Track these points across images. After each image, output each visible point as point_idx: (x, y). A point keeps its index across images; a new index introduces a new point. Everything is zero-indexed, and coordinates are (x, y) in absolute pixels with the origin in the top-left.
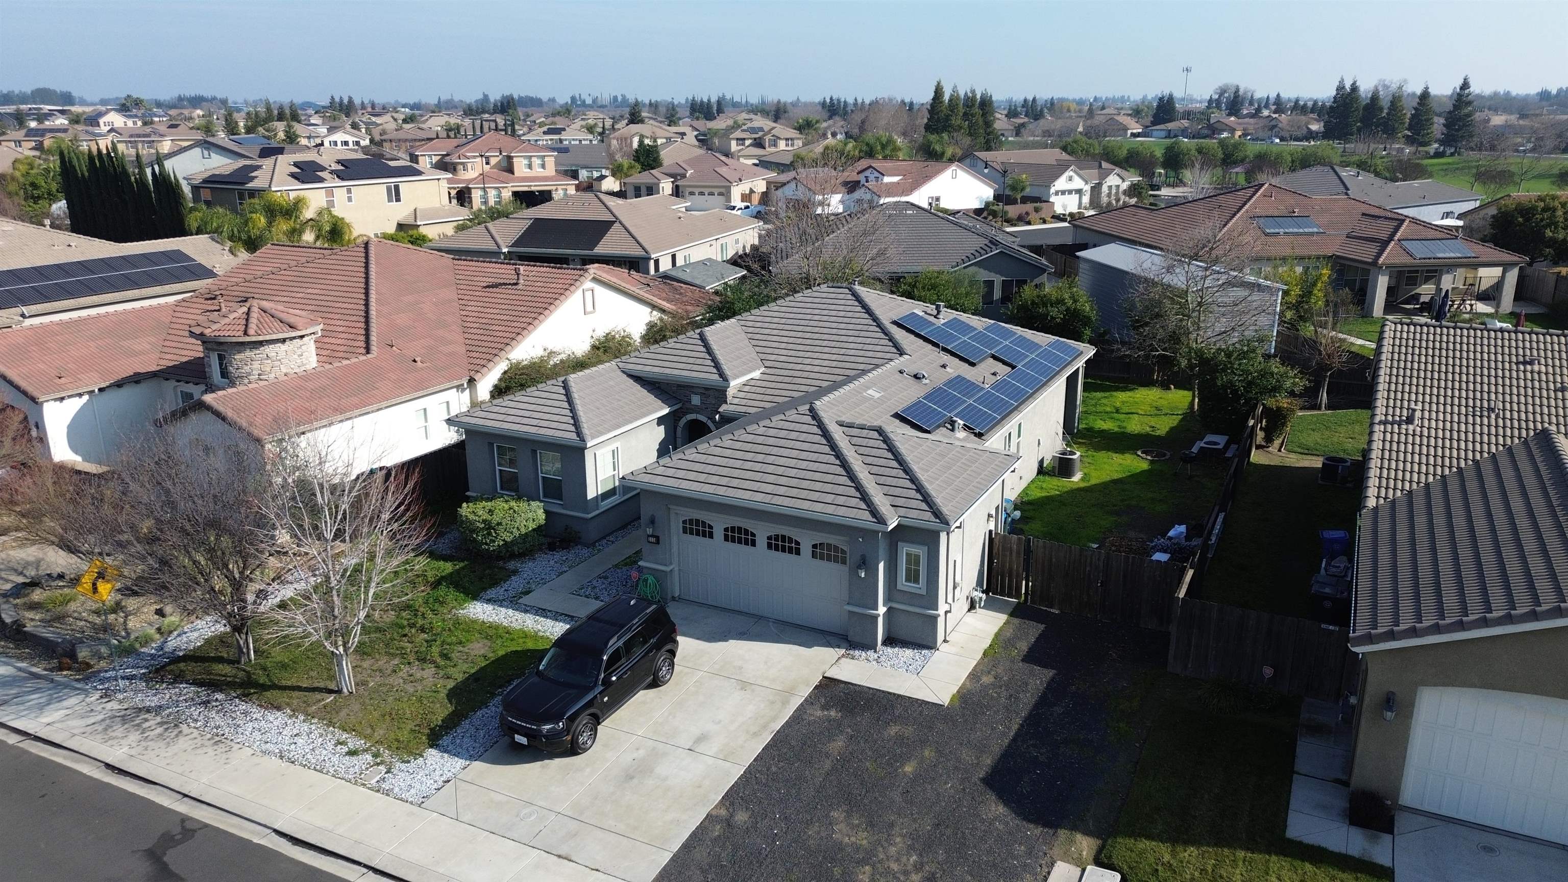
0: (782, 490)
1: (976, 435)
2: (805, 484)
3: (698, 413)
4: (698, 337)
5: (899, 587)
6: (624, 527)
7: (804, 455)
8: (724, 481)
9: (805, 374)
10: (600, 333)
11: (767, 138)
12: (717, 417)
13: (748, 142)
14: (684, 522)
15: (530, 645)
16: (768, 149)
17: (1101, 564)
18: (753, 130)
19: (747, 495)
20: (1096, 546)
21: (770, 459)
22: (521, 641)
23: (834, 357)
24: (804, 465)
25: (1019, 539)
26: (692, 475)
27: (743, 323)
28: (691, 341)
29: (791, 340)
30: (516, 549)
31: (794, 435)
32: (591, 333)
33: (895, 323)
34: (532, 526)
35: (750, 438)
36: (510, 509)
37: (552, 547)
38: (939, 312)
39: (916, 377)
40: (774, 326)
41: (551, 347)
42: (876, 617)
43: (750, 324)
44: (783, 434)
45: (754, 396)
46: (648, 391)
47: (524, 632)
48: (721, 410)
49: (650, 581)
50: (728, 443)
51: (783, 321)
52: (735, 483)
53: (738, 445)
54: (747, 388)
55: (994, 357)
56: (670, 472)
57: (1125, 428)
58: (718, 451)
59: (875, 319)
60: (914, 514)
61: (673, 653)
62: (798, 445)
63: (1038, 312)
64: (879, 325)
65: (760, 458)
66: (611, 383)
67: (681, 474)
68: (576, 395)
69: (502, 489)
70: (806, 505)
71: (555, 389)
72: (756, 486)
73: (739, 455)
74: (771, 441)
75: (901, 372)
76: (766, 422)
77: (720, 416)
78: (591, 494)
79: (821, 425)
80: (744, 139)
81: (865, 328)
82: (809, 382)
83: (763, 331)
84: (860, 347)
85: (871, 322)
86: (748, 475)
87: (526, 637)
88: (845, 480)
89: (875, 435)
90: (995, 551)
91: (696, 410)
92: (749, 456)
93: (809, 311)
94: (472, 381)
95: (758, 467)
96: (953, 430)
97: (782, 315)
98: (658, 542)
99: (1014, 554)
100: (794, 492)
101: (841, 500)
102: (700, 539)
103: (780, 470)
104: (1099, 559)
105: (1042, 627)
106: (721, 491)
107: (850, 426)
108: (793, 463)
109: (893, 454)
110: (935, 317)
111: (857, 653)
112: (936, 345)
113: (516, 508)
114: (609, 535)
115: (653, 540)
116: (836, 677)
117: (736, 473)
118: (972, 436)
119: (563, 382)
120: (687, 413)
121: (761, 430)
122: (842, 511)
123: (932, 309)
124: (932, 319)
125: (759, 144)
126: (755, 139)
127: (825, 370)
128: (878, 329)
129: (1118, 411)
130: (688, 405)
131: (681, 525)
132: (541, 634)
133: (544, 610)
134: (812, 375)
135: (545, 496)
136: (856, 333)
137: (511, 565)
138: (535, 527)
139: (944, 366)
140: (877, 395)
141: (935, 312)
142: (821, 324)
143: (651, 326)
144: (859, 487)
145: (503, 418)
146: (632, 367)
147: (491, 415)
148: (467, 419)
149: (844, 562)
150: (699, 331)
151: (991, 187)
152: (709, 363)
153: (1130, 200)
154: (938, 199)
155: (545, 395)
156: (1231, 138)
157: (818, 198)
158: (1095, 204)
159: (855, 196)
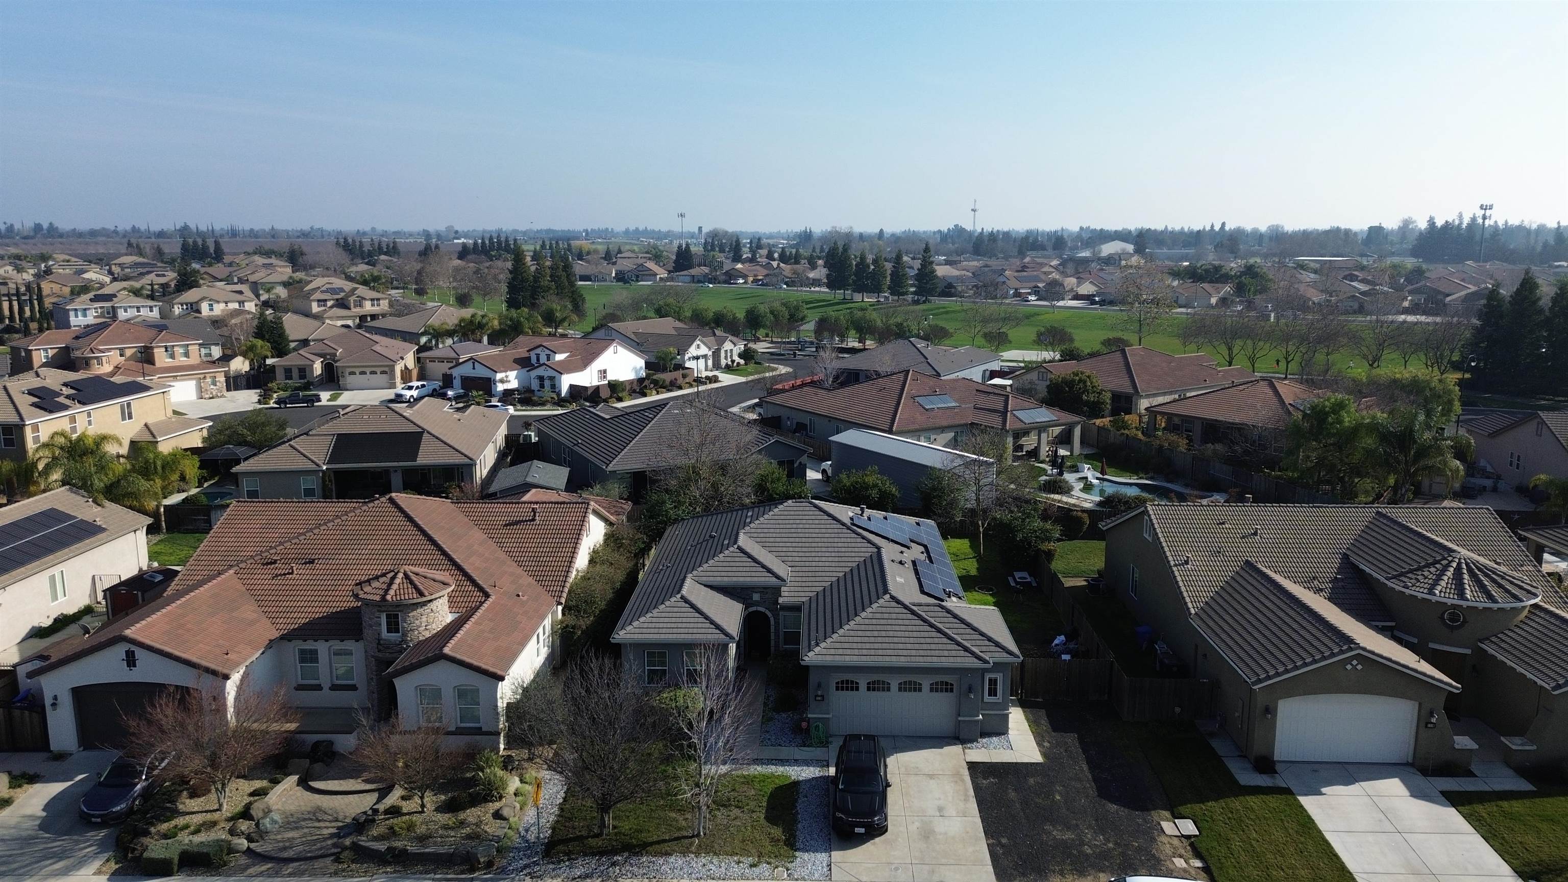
0: (910, 653)
2: (923, 647)
4: (737, 549)
5: (985, 700)
7: (910, 628)
8: (872, 652)
11: (352, 299)
12: (778, 607)
13: (329, 304)
14: (838, 683)
16: (353, 310)
18: (333, 291)
22: (769, 780)
26: (848, 652)
28: (735, 554)
31: (894, 616)
33: (853, 525)
38: (863, 512)
39: (901, 563)
40: (778, 531)
43: (756, 535)
46: (723, 595)
47: (763, 775)
48: (780, 602)
49: (820, 726)
50: (856, 627)
51: (782, 526)
52: (880, 652)
53: (863, 627)
55: (911, 540)
56: (831, 652)
58: (853, 633)
59: (841, 523)
60: (997, 655)
62: (901, 622)
65: (884, 633)
67: (840, 652)
69: (649, 683)
70: (935, 659)
71: (679, 604)
72: (895, 652)
73: (869, 633)
74: (882, 622)
75: (892, 561)
77: (781, 606)
80: (326, 300)
81: (840, 531)
82: (828, 574)
84: (846, 545)
85: (838, 523)
87: (769, 777)
88: (946, 640)
91: (757, 604)
92: (876, 633)
94: (559, 605)
95: (886, 640)
96: (950, 597)
98: (823, 700)
101: (953, 653)
102: (849, 693)
103: (903, 640)
105: (1047, 712)
106: (874, 659)
110: (862, 515)
111: (969, 745)
115: (819, 698)
116: (974, 761)
117: (876, 646)
119: (681, 598)
120: (749, 607)
122: (959, 660)
123: (855, 510)
125: (342, 304)
126: (337, 300)
127: (834, 564)
128: (849, 530)
130: (750, 601)
131: (836, 685)
132: (776, 774)
134: (828, 569)
135: (688, 683)
136: (837, 535)
139: (902, 552)
140: (902, 580)
144: (958, 643)
145: (656, 631)
146: (704, 579)
147: (644, 631)
148: (628, 636)
149: (952, 691)
150: (736, 546)
151: (643, 358)
152: (761, 569)
153: (742, 362)
154: (605, 372)
155: (676, 610)
156: (745, 283)
157: (499, 376)
158: (717, 366)
159: (534, 373)
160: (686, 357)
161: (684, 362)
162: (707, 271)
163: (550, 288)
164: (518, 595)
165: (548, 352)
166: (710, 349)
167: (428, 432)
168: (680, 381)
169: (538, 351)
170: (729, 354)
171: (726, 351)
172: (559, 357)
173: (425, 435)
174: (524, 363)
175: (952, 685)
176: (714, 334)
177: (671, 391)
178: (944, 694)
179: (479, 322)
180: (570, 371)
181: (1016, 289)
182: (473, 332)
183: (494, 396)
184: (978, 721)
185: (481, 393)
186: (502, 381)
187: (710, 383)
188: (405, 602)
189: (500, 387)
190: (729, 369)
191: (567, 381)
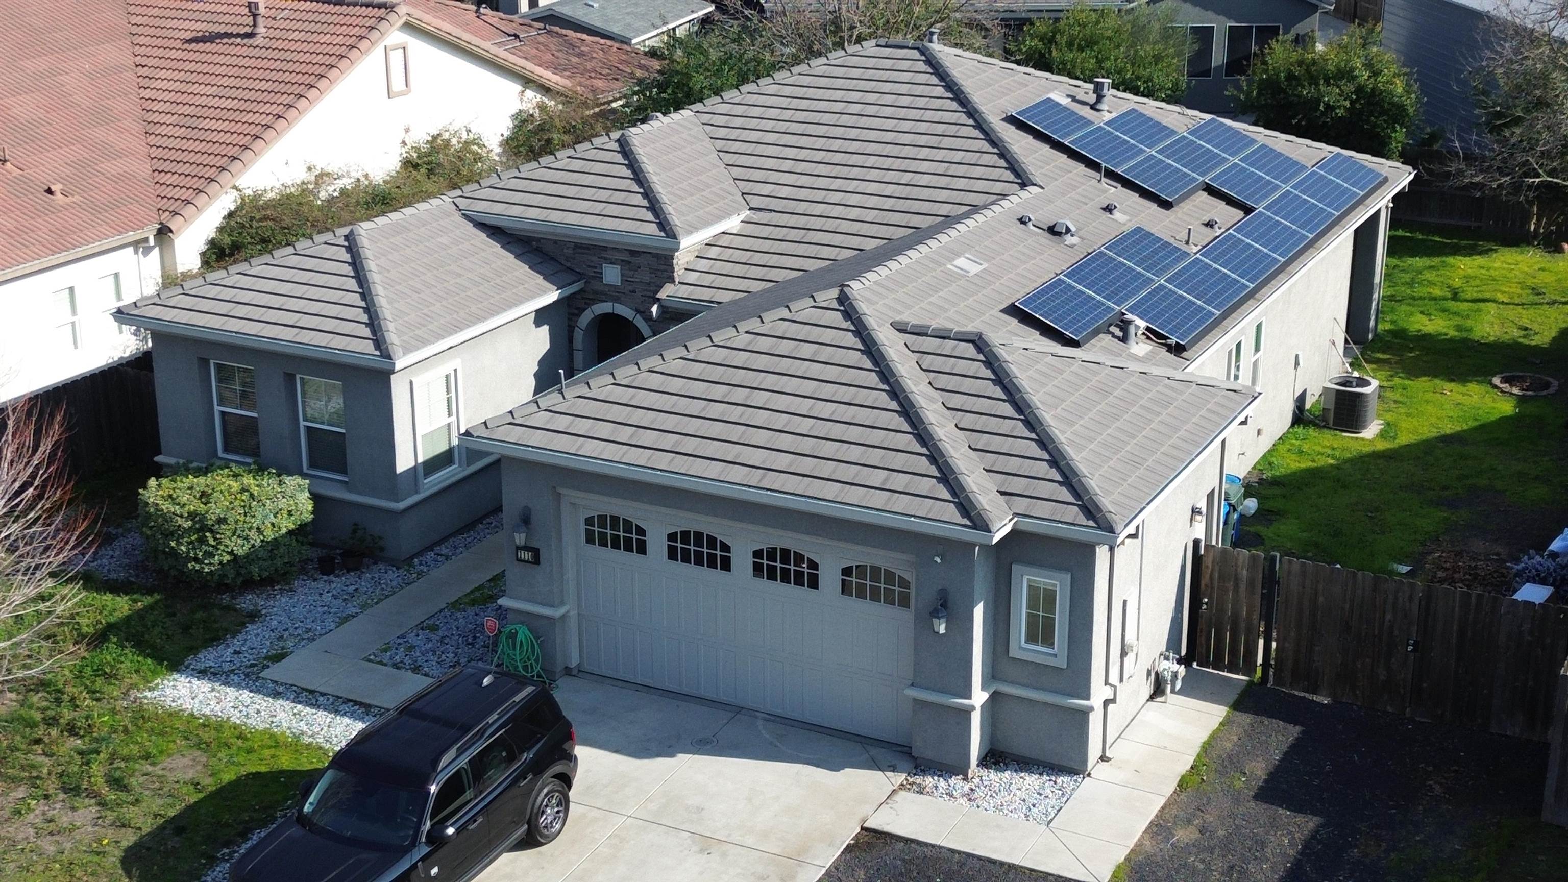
0: (783, 461)
1: (1171, 349)
2: (828, 449)
3: (616, 300)
4: (616, 146)
5: (1014, 652)
6: (469, 527)
7: (827, 391)
8: (668, 441)
9: (830, 224)
10: (420, 136)
12: (654, 309)
14: (589, 521)
15: (286, 762)
17: (1415, 609)
19: (714, 470)
20: (1404, 569)
21: (760, 398)
22: (267, 753)
23: (889, 190)
24: (827, 410)
25: (1253, 558)
26: (604, 430)
27: (706, 118)
28: (602, 155)
29: (803, 154)
30: (255, 570)
31: (807, 350)
32: (402, 135)
33: (1011, 120)
34: (287, 525)
35: (719, 355)
36: (243, 490)
37: (327, 567)
38: (1100, 98)
39: (1052, 230)
40: (769, 125)
41: (321, 164)
42: (966, 713)
43: (722, 120)
44: (785, 347)
45: (728, 268)
46: (517, 257)
47: (272, 736)
48: (662, 295)
49: (520, 636)
50: (676, 366)
51: (787, 115)
52: (690, 445)
53: (696, 370)
54: (713, 252)
55: (1211, 190)
56: (562, 423)
57: (1470, 330)
58: (655, 381)
59: (972, 112)
60: (1043, 509)
61: (566, 780)
62: (815, 370)
63: (1300, 96)
64: (980, 125)
65: (739, 395)
66: (444, 240)
67: (582, 426)
68: (372, 265)
69: (226, 450)
70: (830, 491)
71: (330, 252)
72: (731, 453)
73: (698, 389)
74: (762, 362)
75: (1022, 221)
76: (753, 324)
77: (661, 307)
78: (404, 462)
79: (861, 330)
81: (952, 130)
82: (837, 239)
83: (745, 135)
84: (941, 169)
85: (964, 119)
86: (717, 430)
87: (277, 745)
88: (908, 441)
89: (969, 350)
90: (1205, 580)
91: (614, 295)
92: (718, 392)
93: (838, 95)
94: (164, 232)
95: (735, 413)
96: (1124, 339)
97: (784, 102)
98: (536, 561)
99: (1243, 587)
100: (807, 465)
101: (900, 481)
102: (621, 555)
103: (780, 421)
104: (1411, 599)
105: (1294, 731)
106: (663, 461)
107: (920, 332)
108: (804, 406)
109: (1005, 389)
110: (1093, 107)
111: (929, 781)
112: (1092, 165)
113: (255, 491)
114: (439, 543)
115: (526, 555)
117: (692, 426)
118: (1163, 351)
119: (347, 238)
120: (594, 301)
121: (742, 340)
122: (901, 504)
123: (1086, 91)
124: (1085, 112)
127: (871, 215)
128: (977, 133)
129: (1455, 296)
130: (596, 286)
131: (583, 527)
132: (306, 740)
133: (311, 692)
134: (845, 226)
135: (312, 465)
136: (934, 141)
137: (248, 601)
138: (292, 527)
139: (1109, 209)
140: (974, 269)
141: (1092, 98)
142: (864, 122)
143: (522, 121)
144: (936, 456)
145: (227, 308)
146: (482, 206)
147: (202, 304)
148: (155, 312)
150: (617, 135)
152: (642, 202)
155: (312, 263)
164: (51, 192)
178: (883, 608)
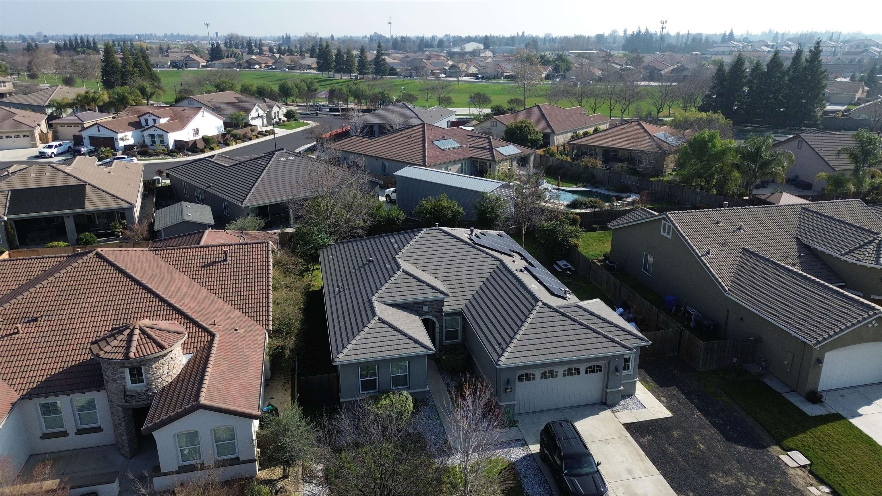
0: (576, 348)
3: (426, 315)
8: (546, 351)
9: (466, 281)
14: (519, 377)
19: (564, 355)
21: (554, 334)
23: (470, 269)
24: (571, 332)
26: (529, 353)
27: (403, 259)
28: (403, 277)
31: (550, 319)
33: (475, 244)
35: (533, 326)
39: (522, 271)
40: (422, 257)
48: (444, 310)
49: (510, 411)
50: (527, 332)
51: (423, 253)
52: (552, 351)
55: (510, 250)
56: (517, 355)
62: (558, 324)
65: (549, 334)
66: (389, 311)
67: (523, 354)
68: (396, 326)
69: (362, 391)
70: (593, 352)
71: (380, 325)
74: (544, 325)
76: (533, 316)
77: (445, 314)
79: (557, 311)
81: (469, 249)
82: (471, 285)
83: (419, 261)
84: (476, 260)
85: (468, 246)
88: (595, 335)
92: (543, 335)
93: (431, 245)
94: (269, 332)
95: (553, 339)
97: (419, 250)
98: (511, 391)
101: (605, 345)
102: (530, 382)
103: (565, 338)
106: (550, 357)
108: (566, 333)
112: (496, 251)
115: (508, 390)
116: (627, 422)
117: (547, 346)
119: (379, 319)
121: (534, 320)
122: (610, 350)
127: (473, 276)
128: (475, 249)
130: (420, 312)
134: (470, 280)
135: (394, 386)
136: (468, 253)
140: (535, 287)
142: (444, 252)
144: (605, 336)
145: (368, 350)
146: (385, 299)
147: (358, 352)
148: (347, 358)
149: (601, 371)
150: (401, 270)
151: (221, 119)
152: (427, 287)
153: (285, 119)
154: (197, 130)
155: (378, 330)
156: (260, 68)
157: (120, 136)
158: (270, 123)
159: (146, 133)
160: (250, 118)
161: (249, 121)
162: (234, 61)
163: (134, 72)
164: (236, 330)
165: (155, 118)
166: (264, 111)
167: (90, 184)
168: (250, 134)
169: (146, 116)
170: (277, 115)
171: (275, 113)
172: (163, 121)
173: (87, 187)
174: (136, 125)
175: (601, 367)
176: (265, 102)
177: (245, 141)
178: (596, 374)
179: (92, 97)
180: (174, 130)
181: (432, 71)
182: (88, 104)
183: (118, 150)
184: (620, 390)
185: (108, 148)
186: (122, 139)
187: (269, 134)
188: (149, 357)
189: (121, 144)
190: (278, 124)
191: (172, 138)
